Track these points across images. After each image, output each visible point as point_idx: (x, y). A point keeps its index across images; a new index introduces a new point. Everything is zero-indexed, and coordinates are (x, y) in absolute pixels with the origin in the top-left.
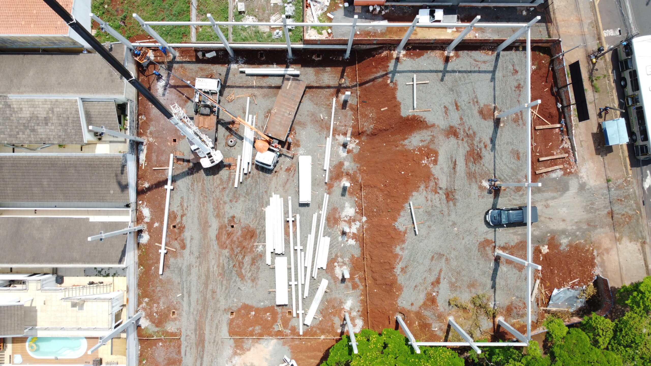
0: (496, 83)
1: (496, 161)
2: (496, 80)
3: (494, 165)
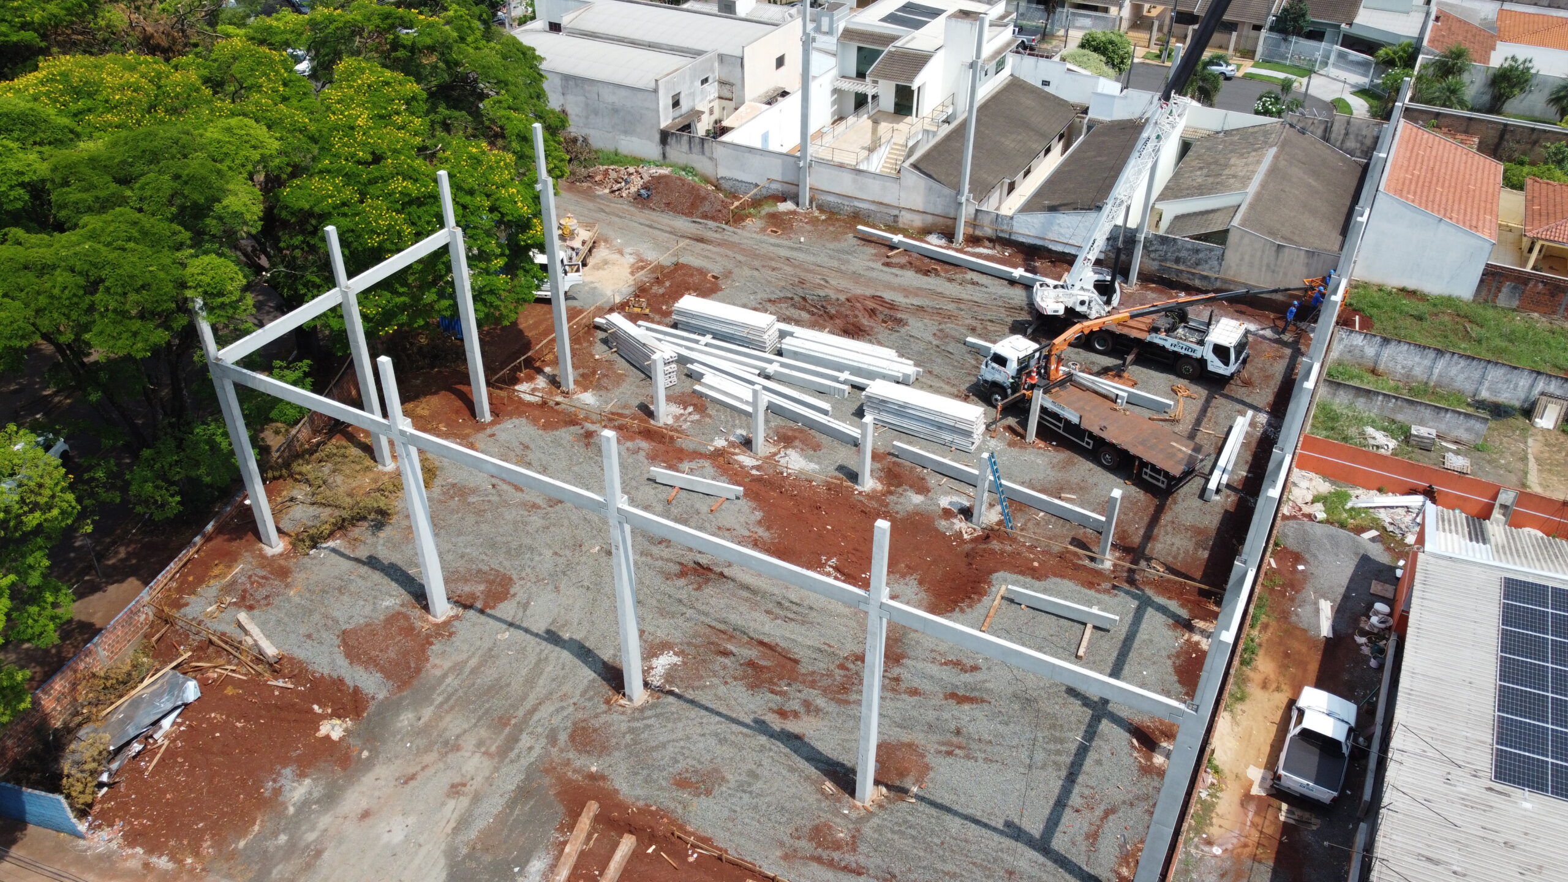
0: (996, 837)
1: (718, 718)
2: (1008, 842)
3: (707, 709)
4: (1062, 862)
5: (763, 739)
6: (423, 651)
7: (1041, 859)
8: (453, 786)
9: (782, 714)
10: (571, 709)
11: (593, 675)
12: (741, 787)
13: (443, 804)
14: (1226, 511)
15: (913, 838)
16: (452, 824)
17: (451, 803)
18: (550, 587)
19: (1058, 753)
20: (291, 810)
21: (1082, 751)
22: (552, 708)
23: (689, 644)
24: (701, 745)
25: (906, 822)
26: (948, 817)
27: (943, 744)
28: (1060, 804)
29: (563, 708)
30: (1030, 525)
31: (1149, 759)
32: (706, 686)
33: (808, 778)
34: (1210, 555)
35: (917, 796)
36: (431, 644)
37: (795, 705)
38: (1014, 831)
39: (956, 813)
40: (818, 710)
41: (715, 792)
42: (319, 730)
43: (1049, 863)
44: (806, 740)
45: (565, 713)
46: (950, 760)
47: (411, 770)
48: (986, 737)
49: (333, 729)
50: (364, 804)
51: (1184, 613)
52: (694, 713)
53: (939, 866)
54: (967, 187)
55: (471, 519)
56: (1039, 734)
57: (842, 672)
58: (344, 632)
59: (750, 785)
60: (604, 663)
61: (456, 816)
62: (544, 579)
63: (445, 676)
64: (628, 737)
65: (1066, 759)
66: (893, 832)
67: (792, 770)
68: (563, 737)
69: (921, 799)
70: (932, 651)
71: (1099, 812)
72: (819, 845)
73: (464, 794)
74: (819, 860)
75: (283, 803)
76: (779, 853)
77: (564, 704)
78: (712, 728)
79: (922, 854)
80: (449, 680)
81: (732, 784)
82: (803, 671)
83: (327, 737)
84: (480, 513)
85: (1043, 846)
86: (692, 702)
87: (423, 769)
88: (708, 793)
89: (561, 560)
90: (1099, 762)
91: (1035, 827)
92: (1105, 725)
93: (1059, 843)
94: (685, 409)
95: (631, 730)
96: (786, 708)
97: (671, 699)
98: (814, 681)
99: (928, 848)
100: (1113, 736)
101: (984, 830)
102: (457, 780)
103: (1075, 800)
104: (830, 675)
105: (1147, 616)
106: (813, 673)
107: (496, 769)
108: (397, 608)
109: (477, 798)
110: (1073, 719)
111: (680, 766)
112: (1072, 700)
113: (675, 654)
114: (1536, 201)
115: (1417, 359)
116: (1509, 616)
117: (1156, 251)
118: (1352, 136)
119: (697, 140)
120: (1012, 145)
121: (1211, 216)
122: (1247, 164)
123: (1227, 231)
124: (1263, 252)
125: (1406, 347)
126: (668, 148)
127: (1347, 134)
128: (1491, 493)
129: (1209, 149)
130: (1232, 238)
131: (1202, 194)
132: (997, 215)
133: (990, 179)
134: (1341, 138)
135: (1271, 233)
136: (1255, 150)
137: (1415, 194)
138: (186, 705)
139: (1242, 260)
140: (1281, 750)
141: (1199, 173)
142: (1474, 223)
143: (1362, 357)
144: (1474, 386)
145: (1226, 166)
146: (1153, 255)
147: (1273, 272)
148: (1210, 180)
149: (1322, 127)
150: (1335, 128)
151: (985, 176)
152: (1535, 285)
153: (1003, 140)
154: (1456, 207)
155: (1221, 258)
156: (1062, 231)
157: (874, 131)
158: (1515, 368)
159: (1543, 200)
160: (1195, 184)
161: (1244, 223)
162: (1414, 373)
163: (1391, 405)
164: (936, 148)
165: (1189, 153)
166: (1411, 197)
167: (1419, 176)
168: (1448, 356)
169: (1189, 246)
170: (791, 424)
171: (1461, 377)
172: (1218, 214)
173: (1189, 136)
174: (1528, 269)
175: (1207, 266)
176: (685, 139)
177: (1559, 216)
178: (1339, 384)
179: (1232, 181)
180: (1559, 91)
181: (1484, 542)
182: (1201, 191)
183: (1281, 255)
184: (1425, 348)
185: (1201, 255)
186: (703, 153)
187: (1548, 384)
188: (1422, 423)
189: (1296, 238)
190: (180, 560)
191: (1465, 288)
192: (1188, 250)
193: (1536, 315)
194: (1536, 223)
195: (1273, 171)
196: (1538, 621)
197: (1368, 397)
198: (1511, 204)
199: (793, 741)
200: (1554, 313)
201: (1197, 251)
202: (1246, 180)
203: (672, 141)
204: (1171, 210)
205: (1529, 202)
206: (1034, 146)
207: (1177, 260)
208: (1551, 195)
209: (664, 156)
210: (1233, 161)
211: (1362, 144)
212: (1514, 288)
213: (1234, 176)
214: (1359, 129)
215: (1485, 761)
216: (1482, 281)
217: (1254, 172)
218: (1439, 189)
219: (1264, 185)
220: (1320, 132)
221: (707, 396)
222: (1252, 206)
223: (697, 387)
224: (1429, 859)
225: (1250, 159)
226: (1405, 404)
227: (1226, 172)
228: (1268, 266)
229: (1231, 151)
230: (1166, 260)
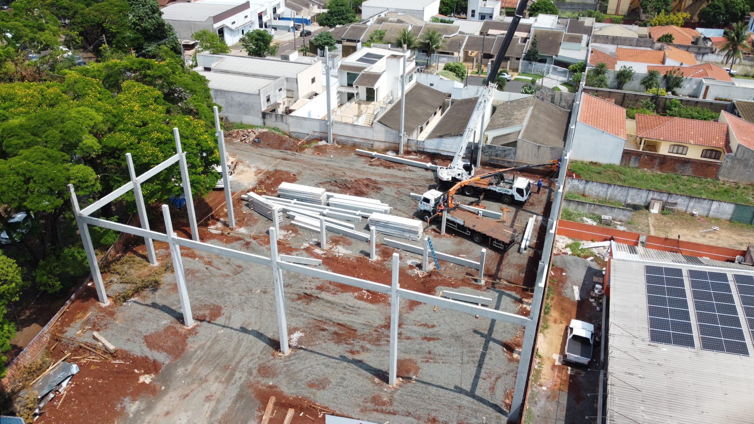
0: (452, 393)
1: (324, 357)
2: (457, 395)
3: (318, 353)
4: (481, 400)
5: (345, 364)
6: (184, 341)
7: (472, 400)
8: (207, 397)
9: (352, 352)
10: (257, 359)
11: (265, 344)
12: (338, 384)
13: (203, 405)
14: (530, 257)
15: (416, 397)
16: (209, 413)
17: (207, 405)
18: (239, 309)
19: (473, 356)
20: (131, 415)
21: (483, 355)
22: (248, 360)
23: (306, 327)
24: (318, 369)
25: (412, 391)
26: (430, 387)
27: (424, 358)
28: (477, 377)
29: (253, 359)
30: (447, 269)
31: (512, 356)
32: (316, 344)
33: (367, 377)
34: (525, 275)
35: (415, 380)
36: (188, 338)
37: (357, 348)
38: (459, 390)
39: (433, 385)
40: (367, 350)
41: (327, 387)
42: (139, 380)
43: (475, 401)
44: (364, 362)
45: (254, 362)
46: (428, 364)
47: (186, 393)
48: (442, 353)
49: (146, 379)
50: (166, 409)
51: (518, 296)
52: (313, 356)
53: (429, 407)
54: (403, 129)
55: (198, 284)
56: (464, 350)
57: (376, 333)
58: (145, 337)
59: (342, 383)
60: (269, 339)
61: (210, 409)
62: (236, 306)
63: (196, 351)
64: (285, 369)
65: (477, 359)
66: (407, 395)
67: (359, 375)
68: (255, 372)
69: (418, 381)
70: (414, 321)
71: (493, 379)
72: (376, 404)
73: (212, 400)
74: (377, 410)
75: (127, 413)
76: (359, 410)
77: (253, 358)
78: (322, 361)
79: (421, 403)
80: (198, 352)
81: (334, 384)
82: (359, 334)
83: (144, 383)
84: (202, 280)
85: (471, 394)
86: (311, 351)
87: (192, 391)
88: (324, 388)
89: (243, 297)
90: (491, 359)
91: (467, 387)
92: (491, 344)
93: (478, 392)
94: (288, 232)
95: (285, 366)
96: (354, 350)
97: (302, 351)
98: (364, 338)
99: (423, 400)
100: (496, 349)
101: (446, 391)
102: (208, 394)
103: (483, 374)
104: (371, 334)
105: (503, 299)
106: (363, 334)
107: (226, 388)
108: (169, 324)
109: (218, 401)
110: (478, 342)
111: (310, 378)
112: (476, 335)
113: (301, 332)
114: (640, 123)
115: (601, 188)
116: (649, 280)
117: (487, 152)
118: (563, 100)
119: (279, 116)
120: (420, 111)
121: (509, 136)
122: (521, 114)
123: (516, 142)
124: (532, 149)
125: (596, 184)
126: (266, 120)
127: (561, 100)
128: (636, 238)
129: (504, 109)
130: (519, 144)
131: (504, 127)
132: (417, 141)
133: (412, 126)
134: (559, 101)
135: (535, 141)
136: (524, 108)
137: (592, 122)
138: (73, 375)
139: (524, 153)
140: (565, 345)
141: (501, 119)
142: (617, 132)
143: (578, 190)
144: (625, 198)
145: (512, 115)
146: (486, 154)
147: (537, 157)
148: (507, 121)
149: (551, 97)
150: (556, 97)
151: (410, 125)
152: (644, 157)
153: (416, 109)
154: (609, 126)
155: (515, 153)
156: (446, 146)
157: (359, 108)
158: (640, 189)
159: (643, 122)
160: (500, 123)
161: (523, 137)
162: (600, 194)
163: (592, 207)
164: (388, 113)
165: (496, 111)
166: (590, 123)
167: (592, 115)
168: (613, 186)
169: (501, 149)
170: (337, 235)
171: (619, 194)
172: (511, 135)
173: (495, 104)
174: (641, 150)
175: (509, 157)
176: (274, 115)
177: (650, 128)
178: (570, 200)
179: (516, 121)
180: (644, 79)
181: (636, 253)
182: (503, 126)
183: (540, 150)
184: (603, 183)
185: (506, 153)
186: (282, 121)
187: (654, 195)
188: (606, 214)
189: (545, 143)
190: (61, 312)
191: (616, 160)
192: (501, 151)
193: (646, 169)
194: (641, 131)
195: (532, 116)
196: (660, 281)
197: (583, 205)
198: (631, 125)
199: (359, 363)
200: (653, 168)
201: (505, 151)
202: (522, 120)
203: (268, 117)
204: (492, 135)
205: (638, 123)
206: (430, 111)
207: (497, 155)
208: (646, 120)
209: (264, 123)
210: (515, 113)
211: (568, 103)
212: (636, 158)
213: (517, 119)
214: (566, 97)
215: (646, 335)
216: (623, 156)
217: (524, 117)
218: (601, 120)
219: (529, 122)
220: (550, 99)
221: (297, 226)
222: (526, 131)
223: (293, 222)
224: (629, 373)
225: (522, 112)
226: (598, 207)
227: (513, 118)
228: (535, 155)
229: (514, 109)
230: (491, 156)
